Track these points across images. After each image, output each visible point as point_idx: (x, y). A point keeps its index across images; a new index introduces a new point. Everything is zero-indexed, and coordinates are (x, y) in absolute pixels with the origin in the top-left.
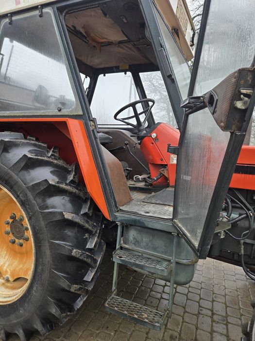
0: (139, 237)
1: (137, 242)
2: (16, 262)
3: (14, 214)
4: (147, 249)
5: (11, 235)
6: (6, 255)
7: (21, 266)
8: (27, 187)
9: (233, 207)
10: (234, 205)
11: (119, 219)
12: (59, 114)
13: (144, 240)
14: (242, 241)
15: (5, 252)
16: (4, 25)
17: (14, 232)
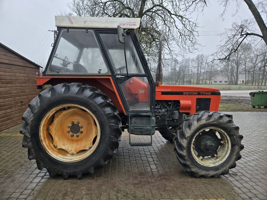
0: (136, 121)
1: (135, 123)
2: (75, 145)
3: (73, 122)
4: (140, 124)
5: (71, 132)
6: (67, 144)
7: (79, 146)
8: (97, 105)
9: (163, 108)
10: (163, 107)
11: (130, 114)
12: (99, 74)
13: (138, 121)
14: (166, 119)
15: (66, 142)
16: (63, 32)
17: (73, 131)
